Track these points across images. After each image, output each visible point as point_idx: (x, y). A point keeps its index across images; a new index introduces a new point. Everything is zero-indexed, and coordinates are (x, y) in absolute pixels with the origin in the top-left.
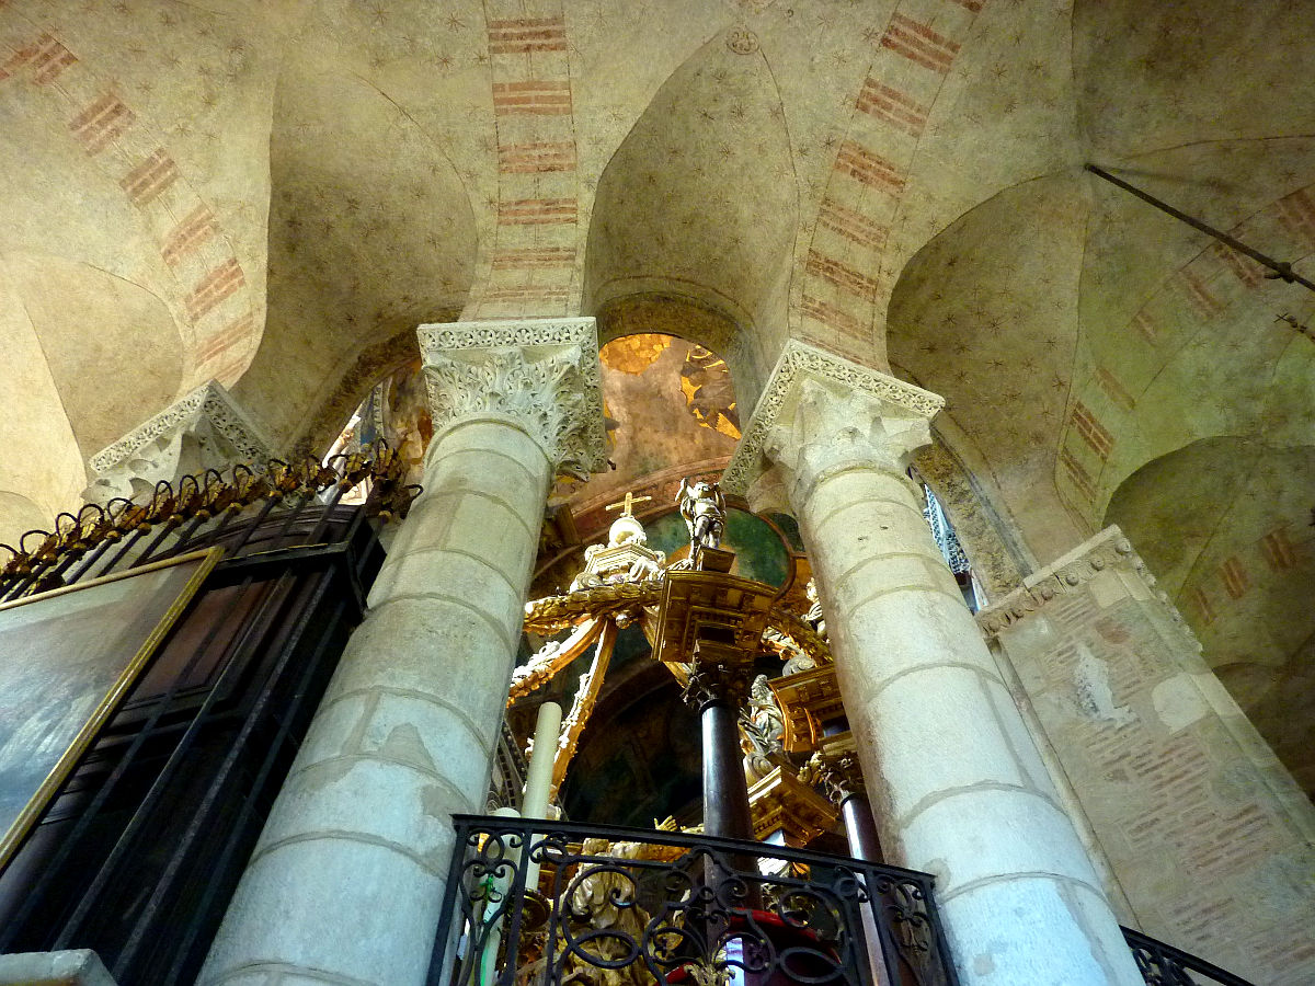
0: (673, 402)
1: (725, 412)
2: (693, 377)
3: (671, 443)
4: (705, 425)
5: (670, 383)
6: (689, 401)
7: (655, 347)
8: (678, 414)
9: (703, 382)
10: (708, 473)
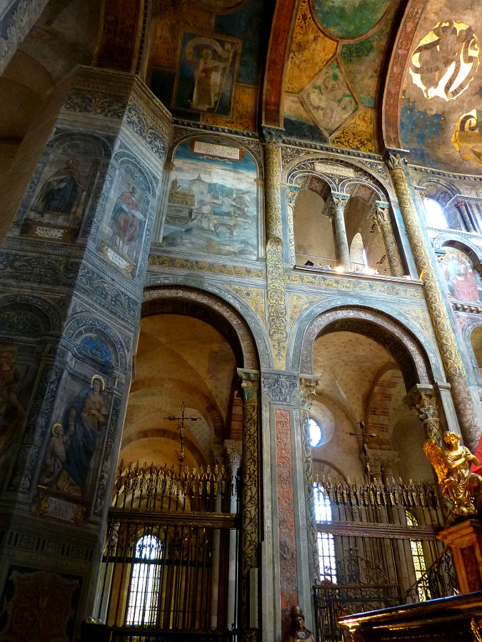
0: (461, 13)
1: (437, 43)
2: (464, 33)
4: (437, 26)
5: (471, 18)
6: (454, 23)
8: (454, 12)
9: (459, 38)
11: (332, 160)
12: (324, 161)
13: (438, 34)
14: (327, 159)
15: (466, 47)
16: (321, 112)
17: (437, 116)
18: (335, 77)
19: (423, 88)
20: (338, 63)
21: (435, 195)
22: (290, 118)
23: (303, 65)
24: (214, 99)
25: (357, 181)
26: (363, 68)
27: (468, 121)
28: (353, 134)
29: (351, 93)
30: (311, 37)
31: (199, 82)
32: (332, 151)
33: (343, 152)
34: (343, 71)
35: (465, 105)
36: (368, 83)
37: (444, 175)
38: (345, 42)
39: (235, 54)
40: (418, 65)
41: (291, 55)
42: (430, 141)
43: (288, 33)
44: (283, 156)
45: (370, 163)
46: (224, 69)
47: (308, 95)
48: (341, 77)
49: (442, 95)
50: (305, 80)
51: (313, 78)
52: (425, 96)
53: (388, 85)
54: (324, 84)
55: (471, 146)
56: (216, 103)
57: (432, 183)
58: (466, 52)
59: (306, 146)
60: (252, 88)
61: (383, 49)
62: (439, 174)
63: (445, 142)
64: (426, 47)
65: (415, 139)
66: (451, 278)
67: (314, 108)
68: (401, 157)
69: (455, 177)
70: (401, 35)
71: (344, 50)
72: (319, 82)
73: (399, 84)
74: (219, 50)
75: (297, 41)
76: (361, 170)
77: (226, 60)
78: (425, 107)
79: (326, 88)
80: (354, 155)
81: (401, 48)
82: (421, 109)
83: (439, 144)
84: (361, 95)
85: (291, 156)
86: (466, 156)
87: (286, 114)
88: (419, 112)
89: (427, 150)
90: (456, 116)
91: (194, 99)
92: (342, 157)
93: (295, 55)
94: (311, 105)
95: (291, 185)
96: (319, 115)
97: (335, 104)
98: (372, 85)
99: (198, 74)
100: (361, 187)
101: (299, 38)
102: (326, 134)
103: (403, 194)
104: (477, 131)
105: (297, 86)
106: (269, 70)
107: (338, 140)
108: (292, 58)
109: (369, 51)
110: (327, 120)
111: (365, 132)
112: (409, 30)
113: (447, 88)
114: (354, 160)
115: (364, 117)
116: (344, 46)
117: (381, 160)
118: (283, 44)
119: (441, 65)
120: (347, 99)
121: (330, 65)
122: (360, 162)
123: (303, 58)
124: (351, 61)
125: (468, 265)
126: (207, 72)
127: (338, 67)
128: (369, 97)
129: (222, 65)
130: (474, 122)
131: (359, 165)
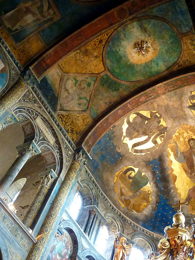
0: (168, 117)
3: (166, 102)
4: (154, 112)
5: (170, 124)
6: (162, 118)
7: (178, 134)
8: (166, 113)
9: (158, 127)
10: (149, 100)
11: (49, 124)
12: (45, 120)
13: (151, 116)
14: (46, 120)
15: (158, 135)
16: (66, 94)
17: (119, 154)
18: (89, 85)
19: (124, 134)
20: (96, 80)
21: (84, 196)
22: (48, 80)
23: (79, 62)
24: (17, 26)
25: (52, 148)
26: (106, 95)
27: (131, 172)
28: (72, 122)
29: (90, 101)
30: (95, 54)
31: (18, 10)
32: (53, 120)
33: (58, 126)
34: (96, 85)
35: (136, 162)
36: (102, 105)
37: (98, 189)
38: (109, 74)
39: (51, 19)
40: (131, 121)
41: (78, 51)
42: (105, 163)
43: (87, 39)
44: (25, 95)
45: (67, 145)
46: (38, 19)
47: (68, 79)
48: (92, 87)
49: (130, 147)
50: (74, 70)
51: (78, 73)
52: (122, 139)
53: (110, 115)
54: (81, 82)
55: (122, 185)
56: (16, 30)
57: (88, 187)
58: (156, 137)
59: (42, 103)
60: (43, 44)
61: (123, 96)
62: (96, 186)
63: (112, 172)
64: (142, 116)
65: (100, 156)
66: (53, 253)
67: (65, 88)
68: (85, 158)
69: (102, 195)
70: (135, 98)
71: (105, 77)
72: (79, 78)
73: (116, 120)
74: (45, 8)
75: (87, 48)
76: (59, 144)
77: (44, 17)
78: (117, 144)
79: (80, 85)
80: (63, 133)
81: (130, 104)
82: (115, 144)
83: (108, 170)
84: (93, 107)
85: (30, 99)
86: (116, 189)
87: (48, 76)
88: (113, 144)
89: (100, 167)
90: (128, 163)
91: (7, 15)
92: (56, 127)
93: (80, 53)
94: (65, 85)
95: (14, 114)
96: (64, 94)
97: (77, 98)
98: (103, 107)
99: (22, 6)
100: (51, 154)
101: (89, 48)
102: (59, 107)
103: (69, 179)
104: (131, 180)
105: (67, 68)
106: (60, 45)
107: (61, 117)
108: (77, 53)
109: (115, 90)
110: (66, 101)
111: (78, 127)
112: (141, 100)
113: (135, 145)
114: (61, 136)
115: (85, 118)
116: (106, 75)
117: (73, 149)
118: (79, 42)
119: (141, 132)
120: (85, 101)
121: (92, 76)
122: (62, 139)
123: (82, 59)
124: (103, 85)
125: (69, 252)
126: (28, 11)
127: (95, 81)
128: (96, 112)
129: (39, 16)
130: (133, 174)
131: (61, 141)
